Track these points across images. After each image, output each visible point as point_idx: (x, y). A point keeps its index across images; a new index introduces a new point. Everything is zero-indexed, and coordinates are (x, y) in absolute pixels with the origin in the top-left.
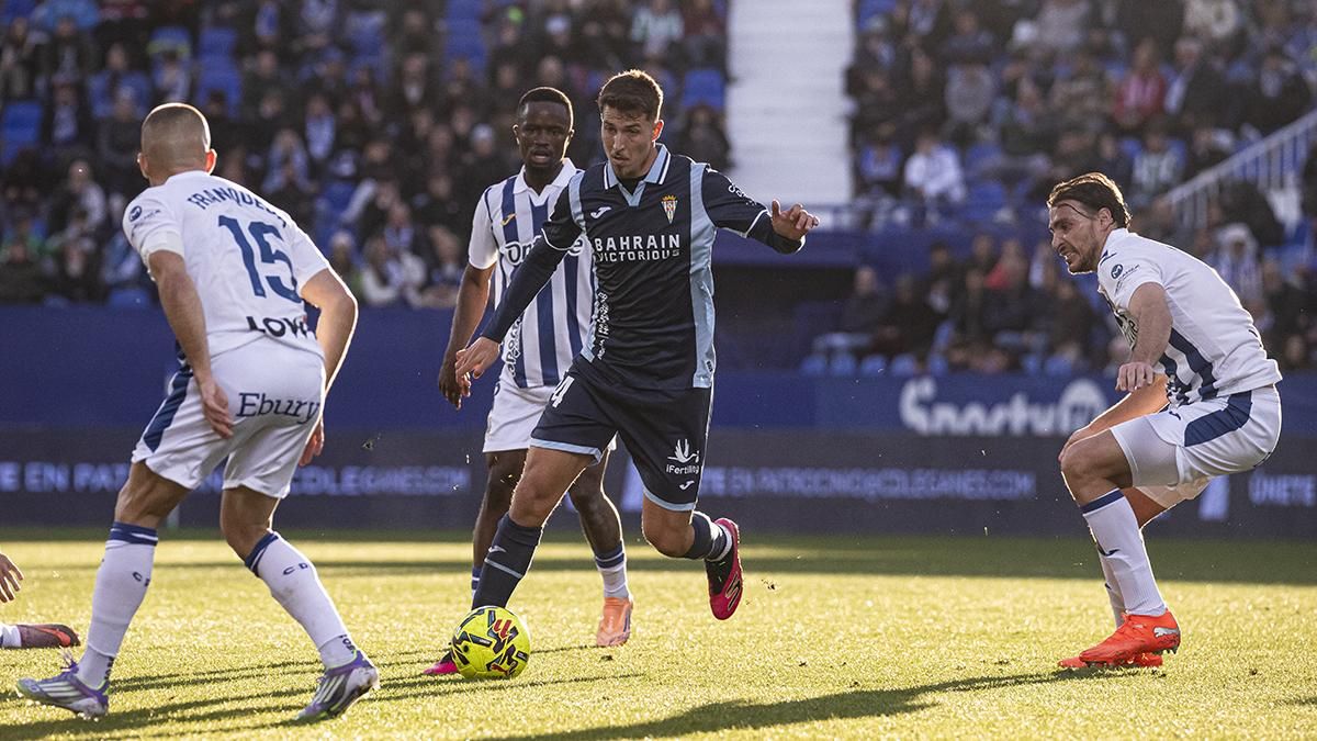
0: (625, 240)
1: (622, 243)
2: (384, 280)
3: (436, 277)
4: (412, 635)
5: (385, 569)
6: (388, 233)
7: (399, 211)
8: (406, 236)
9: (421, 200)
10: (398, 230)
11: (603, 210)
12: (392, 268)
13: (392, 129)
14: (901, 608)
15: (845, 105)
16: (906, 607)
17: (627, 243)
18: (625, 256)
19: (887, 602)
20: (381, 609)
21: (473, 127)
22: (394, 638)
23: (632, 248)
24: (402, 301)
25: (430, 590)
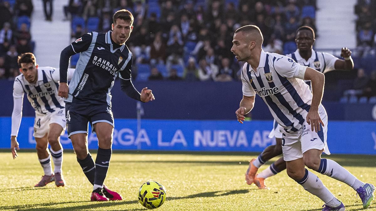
0: (104, 61)
1: (103, 62)
2: (205, 73)
3: (222, 72)
4: (213, 185)
5: (205, 164)
6: (207, 58)
7: (210, 51)
8: (212, 59)
9: (217, 47)
10: (210, 57)
11: (102, 48)
12: (208, 69)
13: (208, 25)
14: (372, 177)
15: (355, 17)
16: (373, 177)
17: (105, 62)
18: (102, 66)
19: (367, 175)
20: (204, 176)
21: (234, 24)
22: (208, 185)
23: (105, 65)
24: (211, 79)
25: (220, 170)
